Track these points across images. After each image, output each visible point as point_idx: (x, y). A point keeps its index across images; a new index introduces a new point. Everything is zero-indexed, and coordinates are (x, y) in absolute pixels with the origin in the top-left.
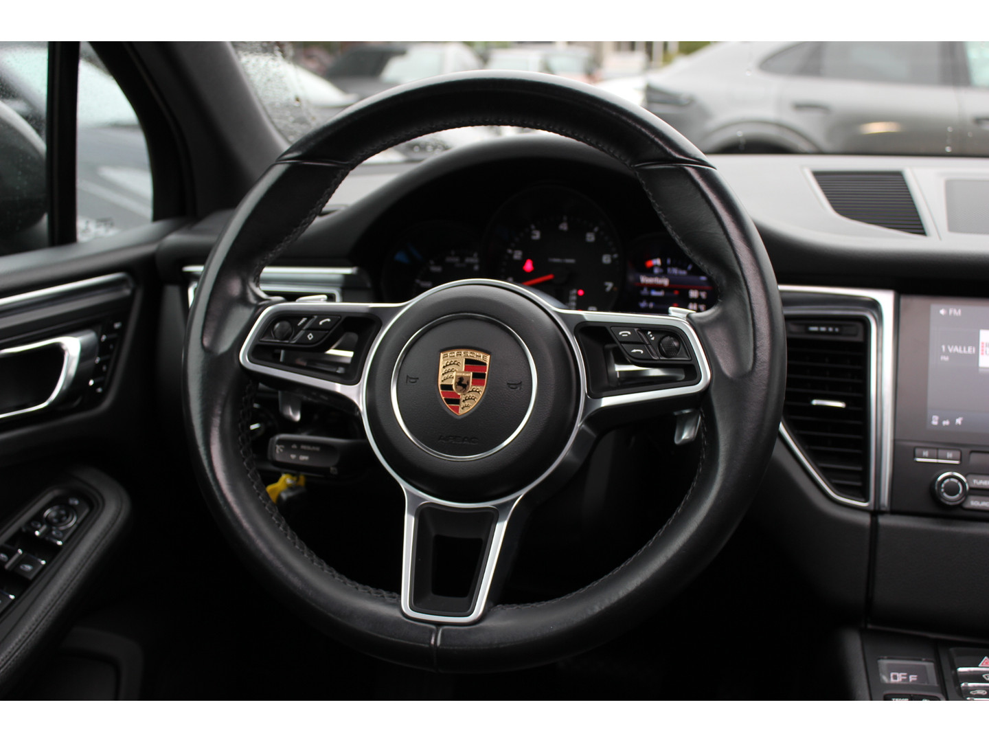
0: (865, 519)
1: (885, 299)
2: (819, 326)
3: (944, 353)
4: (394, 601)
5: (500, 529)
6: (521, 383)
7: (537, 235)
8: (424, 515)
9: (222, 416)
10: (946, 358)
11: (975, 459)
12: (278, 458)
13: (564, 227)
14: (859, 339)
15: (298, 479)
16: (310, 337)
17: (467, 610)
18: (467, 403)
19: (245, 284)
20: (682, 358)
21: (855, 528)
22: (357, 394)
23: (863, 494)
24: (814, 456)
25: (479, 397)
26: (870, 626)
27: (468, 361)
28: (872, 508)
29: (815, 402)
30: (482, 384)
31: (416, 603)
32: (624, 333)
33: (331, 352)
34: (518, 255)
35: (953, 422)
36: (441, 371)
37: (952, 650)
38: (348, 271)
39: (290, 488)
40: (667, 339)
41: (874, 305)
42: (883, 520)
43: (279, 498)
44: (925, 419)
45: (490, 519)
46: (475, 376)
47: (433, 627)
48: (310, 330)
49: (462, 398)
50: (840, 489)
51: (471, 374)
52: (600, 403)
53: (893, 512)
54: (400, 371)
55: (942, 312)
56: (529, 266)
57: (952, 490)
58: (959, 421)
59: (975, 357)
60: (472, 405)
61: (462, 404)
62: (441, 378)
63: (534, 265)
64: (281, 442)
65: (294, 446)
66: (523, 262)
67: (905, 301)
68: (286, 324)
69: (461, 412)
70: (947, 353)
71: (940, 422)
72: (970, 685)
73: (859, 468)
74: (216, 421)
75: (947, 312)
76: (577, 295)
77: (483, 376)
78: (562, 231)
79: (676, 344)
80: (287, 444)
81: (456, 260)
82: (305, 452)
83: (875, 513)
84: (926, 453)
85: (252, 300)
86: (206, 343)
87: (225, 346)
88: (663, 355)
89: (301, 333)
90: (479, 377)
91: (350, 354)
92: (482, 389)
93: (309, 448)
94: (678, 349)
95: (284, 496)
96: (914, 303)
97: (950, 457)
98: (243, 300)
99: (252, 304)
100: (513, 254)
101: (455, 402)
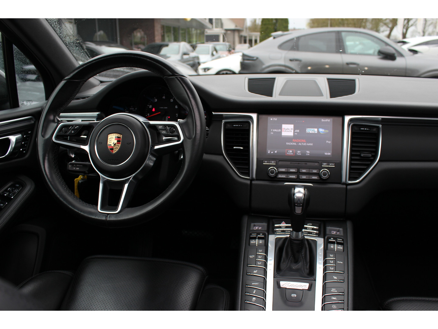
0: (249, 182)
1: (254, 116)
2: (236, 125)
3: (272, 131)
4: (96, 208)
5: (126, 186)
6: (130, 143)
7: (156, 100)
8: (106, 183)
9: (48, 156)
10: (272, 133)
11: (280, 163)
12: (70, 169)
13: (164, 97)
14: (247, 128)
15: (84, 177)
16: (73, 132)
17: (116, 209)
18: (115, 149)
19: (54, 117)
20: (176, 133)
21: (246, 185)
22: (86, 148)
23: (248, 174)
24: (235, 164)
25: (119, 148)
26: (252, 214)
27: (116, 137)
28: (251, 179)
29: (234, 148)
30: (120, 144)
31: (102, 208)
32: (160, 127)
33: (82, 136)
34: (150, 107)
35: (274, 152)
36: (109, 140)
37: (274, 220)
38: (98, 113)
39: (82, 179)
40: (172, 128)
41: (251, 118)
42: (253, 182)
43: (79, 182)
44: (266, 151)
45: (123, 183)
46: (118, 141)
47: (106, 215)
48: (73, 130)
49: (114, 148)
50: (242, 173)
52: (154, 148)
53: (257, 180)
54: (97, 141)
55: (271, 119)
56: (154, 110)
57: (272, 172)
58: (276, 152)
59: (281, 132)
60: (117, 150)
61: (114, 150)
62: (108, 142)
63: (155, 109)
64: (70, 164)
65: (75, 165)
66: (152, 109)
67: (260, 116)
68: (66, 128)
69: (114, 152)
70: (273, 132)
71: (270, 152)
72: (277, 229)
73: (247, 167)
74: (47, 158)
75: (273, 119)
76: (168, 118)
77: (120, 141)
78: (163, 99)
79: (174, 130)
80: (73, 164)
81: (133, 109)
82: (78, 167)
83: (252, 180)
84: (266, 162)
85: (56, 121)
86: (43, 134)
87: (47, 136)
88: (171, 133)
89: (70, 131)
91: (86, 137)
92: (120, 145)
93: (79, 166)
94: (175, 131)
95: (80, 182)
96: (263, 117)
97: (273, 163)
98: (53, 121)
99: (56, 123)
100: (149, 106)
101: (112, 149)
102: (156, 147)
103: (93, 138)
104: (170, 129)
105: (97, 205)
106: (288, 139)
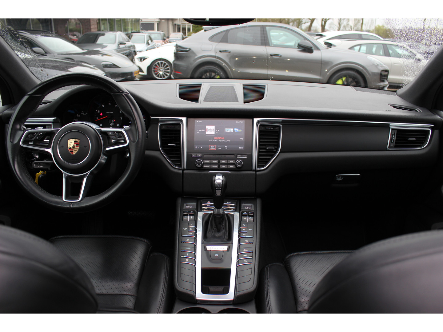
0: (181, 172)
1: (184, 119)
2: (170, 126)
3: (198, 132)
4: (61, 198)
5: (85, 180)
6: (87, 146)
7: (103, 106)
8: (68, 178)
9: (17, 158)
10: (198, 133)
11: (205, 156)
12: (35, 167)
13: (110, 104)
14: (179, 129)
15: (44, 172)
16: (37, 138)
17: (78, 198)
18: (75, 151)
19: (20, 126)
20: (122, 138)
21: (179, 174)
22: (50, 151)
23: (180, 165)
24: (169, 158)
25: (77, 150)
26: (185, 196)
27: (75, 142)
28: (182, 169)
29: (169, 145)
31: (66, 198)
32: (110, 133)
33: (45, 140)
34: (99, 112)
35: (200, 147)
36: (69, 144)
37: (201, 200)
38: (54, 118)
39: (42, 174)
41: (181, 121)
42: (185, 172)
43: (39, 177)
44: (194, 147)
45: (82, 177)
46: (76, 145)
47: (70, 203)
48: (37, 136)
49: (74, 150)
50: (176, 165)
51: (75, 145)
53: (187, 169)
54: (59, 145)
55: (197, 122)
56: (101, 114)
57: (199, 164)
58: (201, 147)
59: (205, 132)
60: (76, 152)
61: (74, 152)
62: (69, 146)
63: (102, 114)
64: (35, 163)
65: (39, 164)
66: (100, 113)
67: (189, 119)
68: (31, 135)
69: (74, 154)
70: (199, 131)
71: (197, 148)
72: (204, 207)
73: (180, 160)
74: (16, 159)
75: (198, 122)
76: (114, 121)
77: (78, 145)
79: (121, 135)
80: (37, 163)
81: (84, 113)
82: (42, 165)
83: (183, 170)
84: (194, 155)
85: (22, 129)
86: (11, 141)
87: (16, 142)
88: (119, 138)
89: (35, 137)
90: (77, 145)
91: (49, 141)
92: (78, 148)
93: (43, 164)
94: (122, 136)
95: (40, 176)
96: (191, 120)
97: (199, 156)
98: (20, 129)
99: (23, 130)
100: (97, 111)
101: (72, 151)
102: (107, 149)
103: (55, 142)
104: (118, 134)
105: (62, 196)
106: (211, 137)
